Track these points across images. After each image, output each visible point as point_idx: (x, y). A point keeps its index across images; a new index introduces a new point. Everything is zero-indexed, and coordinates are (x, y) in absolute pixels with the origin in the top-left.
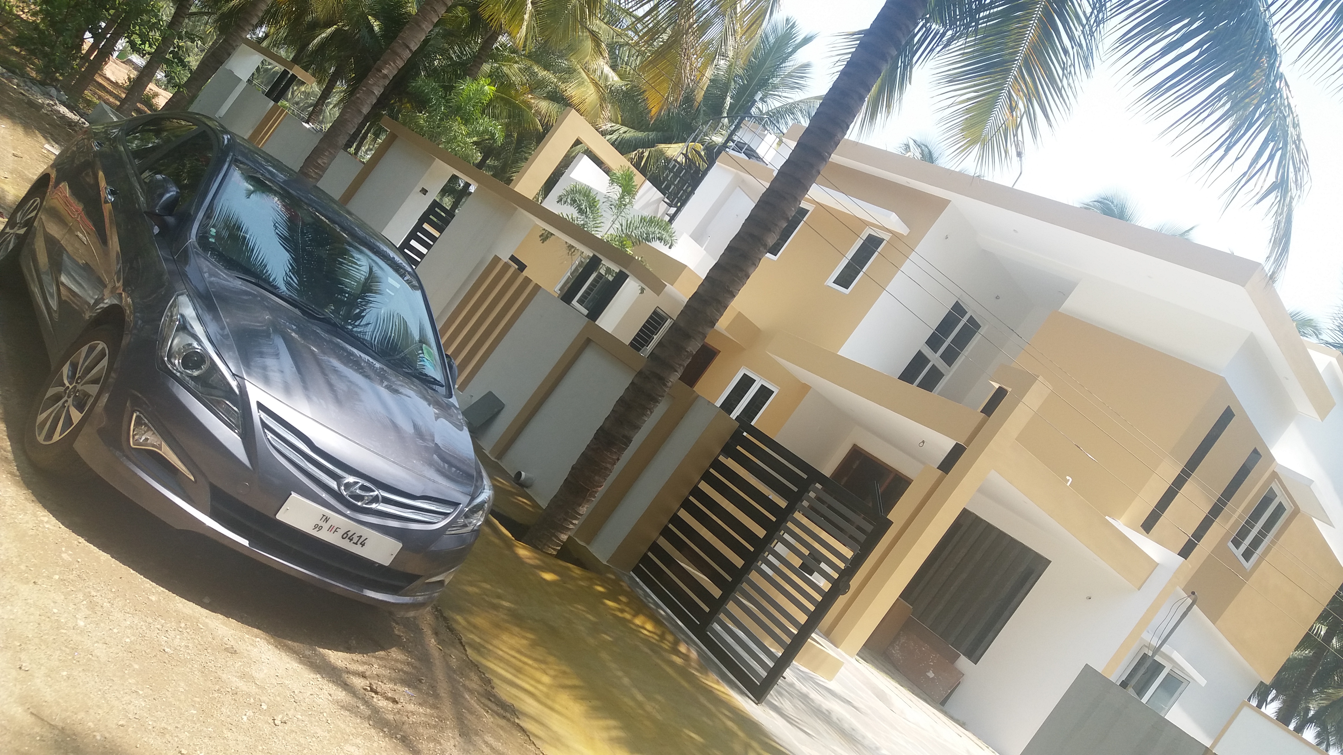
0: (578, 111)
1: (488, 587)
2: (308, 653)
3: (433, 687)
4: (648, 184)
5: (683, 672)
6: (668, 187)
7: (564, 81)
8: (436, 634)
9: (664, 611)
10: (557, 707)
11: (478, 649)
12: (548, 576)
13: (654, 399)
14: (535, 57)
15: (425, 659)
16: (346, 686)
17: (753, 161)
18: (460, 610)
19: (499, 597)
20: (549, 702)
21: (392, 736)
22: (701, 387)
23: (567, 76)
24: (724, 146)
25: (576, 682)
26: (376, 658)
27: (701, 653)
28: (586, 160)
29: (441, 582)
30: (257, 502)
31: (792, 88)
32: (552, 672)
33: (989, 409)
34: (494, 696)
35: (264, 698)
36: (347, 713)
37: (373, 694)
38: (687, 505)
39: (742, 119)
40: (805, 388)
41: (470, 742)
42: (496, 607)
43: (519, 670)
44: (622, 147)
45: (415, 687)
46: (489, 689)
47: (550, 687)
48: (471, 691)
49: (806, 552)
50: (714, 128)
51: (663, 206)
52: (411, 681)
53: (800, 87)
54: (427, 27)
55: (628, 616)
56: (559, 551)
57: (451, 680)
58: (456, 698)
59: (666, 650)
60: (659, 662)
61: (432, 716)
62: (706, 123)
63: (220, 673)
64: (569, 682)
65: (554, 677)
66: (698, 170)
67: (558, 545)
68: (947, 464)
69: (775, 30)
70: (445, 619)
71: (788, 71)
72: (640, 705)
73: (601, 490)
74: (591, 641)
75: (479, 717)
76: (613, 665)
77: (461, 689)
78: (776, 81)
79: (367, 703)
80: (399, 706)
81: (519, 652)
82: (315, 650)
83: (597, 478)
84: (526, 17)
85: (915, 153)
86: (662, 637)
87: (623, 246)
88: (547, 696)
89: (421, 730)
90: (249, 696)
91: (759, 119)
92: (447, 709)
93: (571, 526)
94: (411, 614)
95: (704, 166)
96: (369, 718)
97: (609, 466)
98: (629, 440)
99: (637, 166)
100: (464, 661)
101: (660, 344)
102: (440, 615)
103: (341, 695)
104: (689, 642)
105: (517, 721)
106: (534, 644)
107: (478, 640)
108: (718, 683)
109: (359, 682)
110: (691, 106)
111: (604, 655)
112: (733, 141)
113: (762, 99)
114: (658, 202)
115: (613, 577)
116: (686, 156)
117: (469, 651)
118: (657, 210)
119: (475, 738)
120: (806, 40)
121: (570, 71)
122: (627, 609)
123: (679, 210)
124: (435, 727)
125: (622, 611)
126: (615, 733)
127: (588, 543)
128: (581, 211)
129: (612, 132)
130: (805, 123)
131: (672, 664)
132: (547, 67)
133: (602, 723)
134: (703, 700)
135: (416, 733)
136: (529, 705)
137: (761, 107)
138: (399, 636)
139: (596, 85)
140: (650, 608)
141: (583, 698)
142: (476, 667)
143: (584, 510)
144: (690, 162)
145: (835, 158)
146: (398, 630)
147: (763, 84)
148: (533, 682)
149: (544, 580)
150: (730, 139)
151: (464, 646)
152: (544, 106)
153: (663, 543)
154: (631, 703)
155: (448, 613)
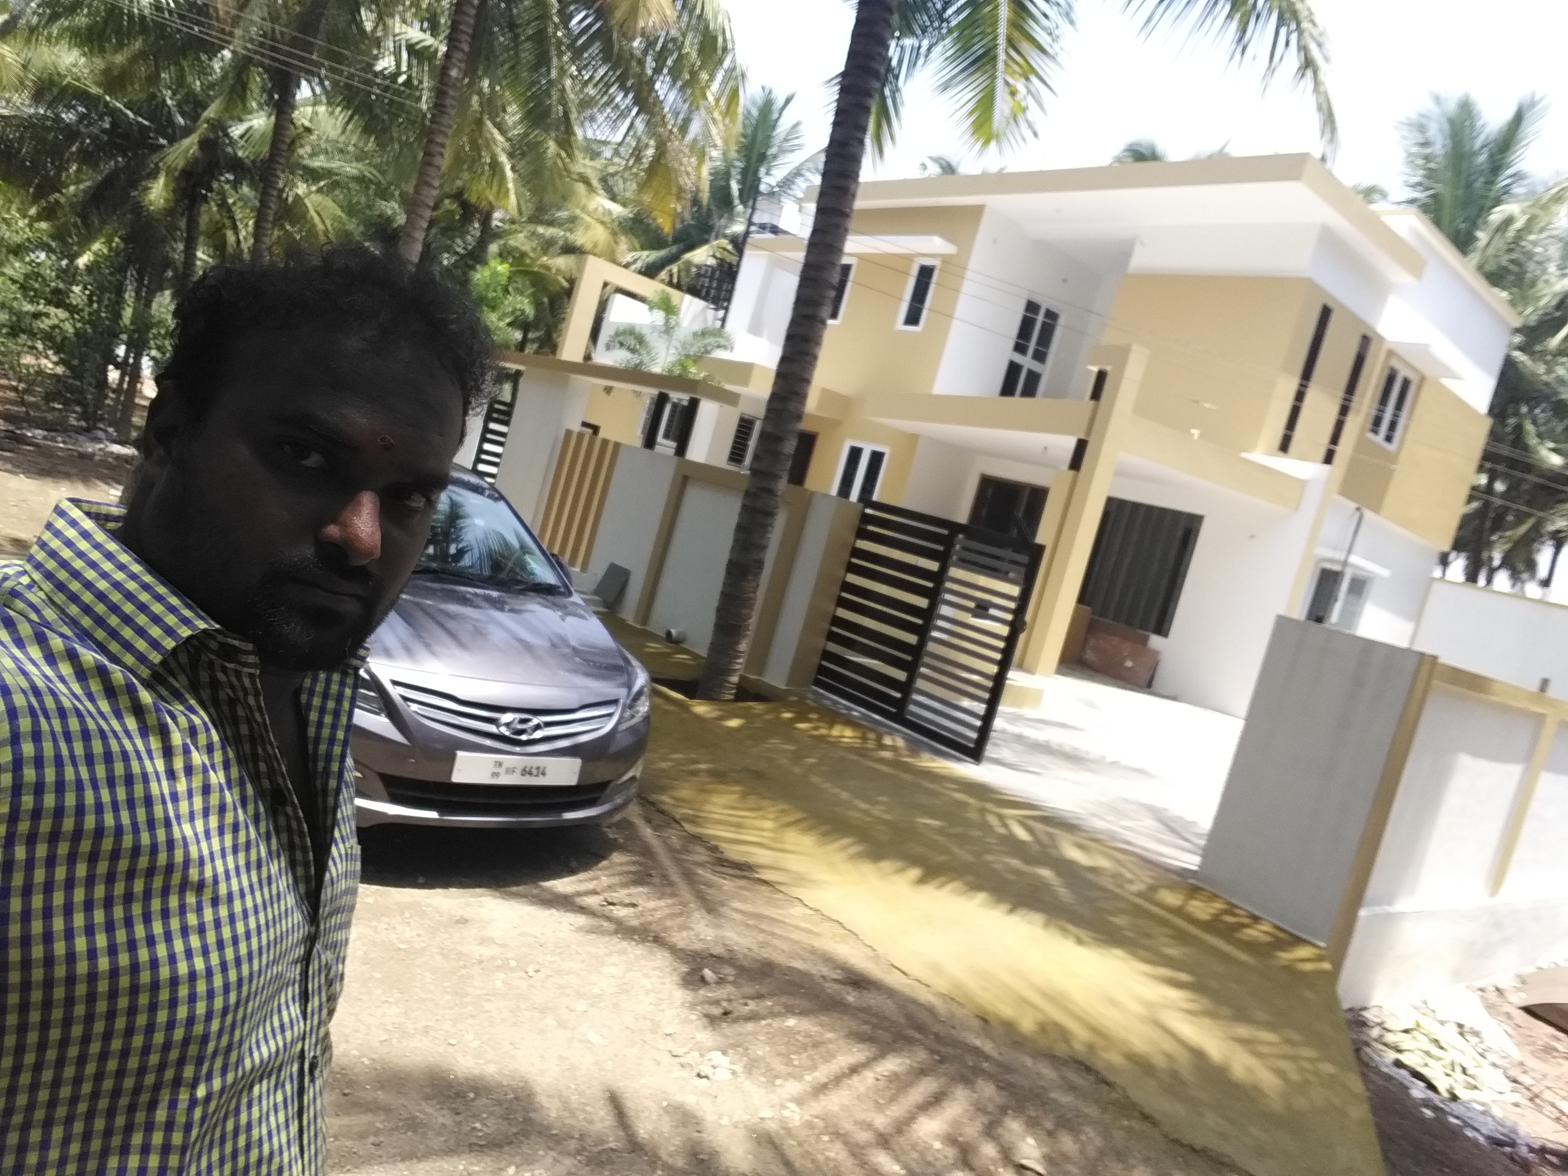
0: (595, 255)
1: (680, 756)
2: (535, 891)
3: (665, 877)
4: (688, 297)
5: (896, 764)
6: (708, 293)
7: (571, 231)
8: (649, 821)
9: (858, 711)
10: (788, 847)
11: (693, 820)
12: (734, 723)
13: (770, 514)
14: (535, 219)
15: (646, 851)
16: (583, 910)
17: (781, 237)
18: (662, 789)
19: (696, 762)
20: (778, 846)
21: (643, 940)
22: (812, 482)
23: (571, 226)
24: (747, 233)
25: (800, 815)
26: (600, 869)
27: (907, 738)
28: (619, 298)
29: (633, 778)
30: (429, 774)
31: (793, 151)
32: (772, 816)
33: (1096, 394)
34: (727, 861)
35: (510, 955)
36: (594, 936)
37: (611, 907)
38: (842, 603)
39: (755, 200)
40: (914, 438)
41: (719, 915)
42: (694, 773)
43: (739, 826)
44: (650, 271)
45: (648, 884)
46: (718, 855)
47: (773, 830)
48: (702, 865)
49: (972, 605)
50: (731, 219)
51: (711, 313)
52: (640, 878)
53: (800, 147)
54: (420, 235)
55: (823, 731)
56: (736, 695)
57: (678, 862)
58: (689, 877)
59: (872, 750)
60: (870, 764)
61: (674, 905)
62: (721, 217)
63: (459, 948)
64: (791, 819)
65: (774, 819)
66: (730, 265)
67: (732, 689)
68: (1076, 463)
69: (754, 103)
70: (653, 804)
71: (782, 136)
72: (866, 813)
73: (753, 622)
74: (797, 770)
75: (719, 887)
76: (826, 785)
77: (692, 867)
78: (773, 151)
79: (609, 919)
80: (640, 908)
81: (733, 808)
82: (540, 887)
83: (744, 611)
84: (511, 185)
85: (934, 170)
86: (864, 738)
87: (684, 368)
88: (775, 840)
89: (669, 923)
90: (494, 958)
91: (771, 194)
92: (686, 893)
93: (738, 667)
94: (617, 818)
95: (733, 259)
96: (616, 932)
97: (751, 595)
98: (760, 564)
99: (670, 284)
100: (685, 837)
101: (756, 457)
102: (646, 802)
103: (581, 920)
104: (892, 731)
105: (757, 876)
106: (744, 795)
107: (690, 812)
108: (933, 760)
109: (592, 901)
110: (700, 207)
111: (815, 779)
112: (754, 224)
113: (767, 174)
114: (703, 311)
115: (796, 698)
116: (714, 256)
117: (687, 826)
118: (705, 320)
119: (723, 910)
120: (788, 101)
121: (573, 220)
122: (821, 724)
123: (727, 309)
124: (680, 915)
125: (816, 728)
126: (854, 849)
127: (760, 674)
128: (633, 351)
129: (635, 261)
130: (817, 180)
131: (883, 761)
132: (550, 223)
133: (837, 845)
134: (925, 783)
135: (666, 930)
136: (761, 856)
137: (769, 180)
138: (615, 840)
139: (603, 223)
140: (843, 714)
141: (810, 829)
142: (698, 839)
143: (743, 646)
144: (722, 262)
145: (859, 204)
146: (611, 834)
147: (762, 158)
148: (757, 833)
149: (731, 728)
150: (750, 223)
151: (678, 823)
152: (561, 262)
153: (833, 647)
154: (858, 815)
155: (654, 797)
